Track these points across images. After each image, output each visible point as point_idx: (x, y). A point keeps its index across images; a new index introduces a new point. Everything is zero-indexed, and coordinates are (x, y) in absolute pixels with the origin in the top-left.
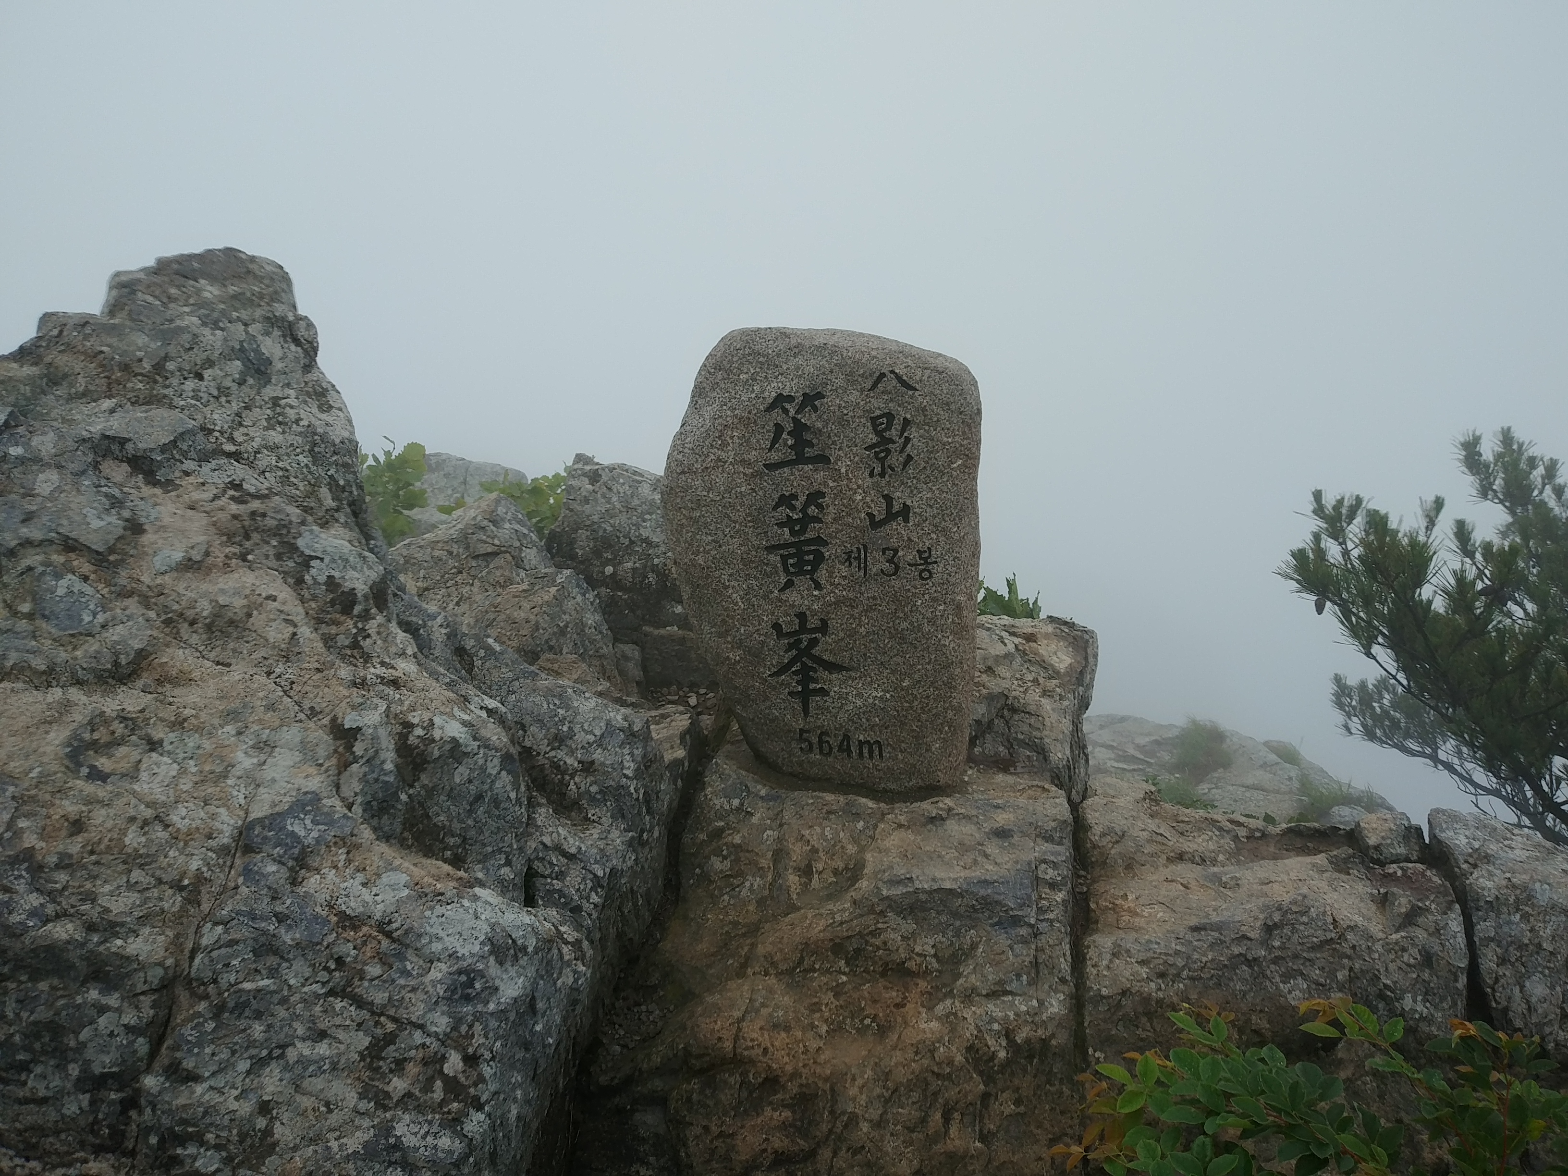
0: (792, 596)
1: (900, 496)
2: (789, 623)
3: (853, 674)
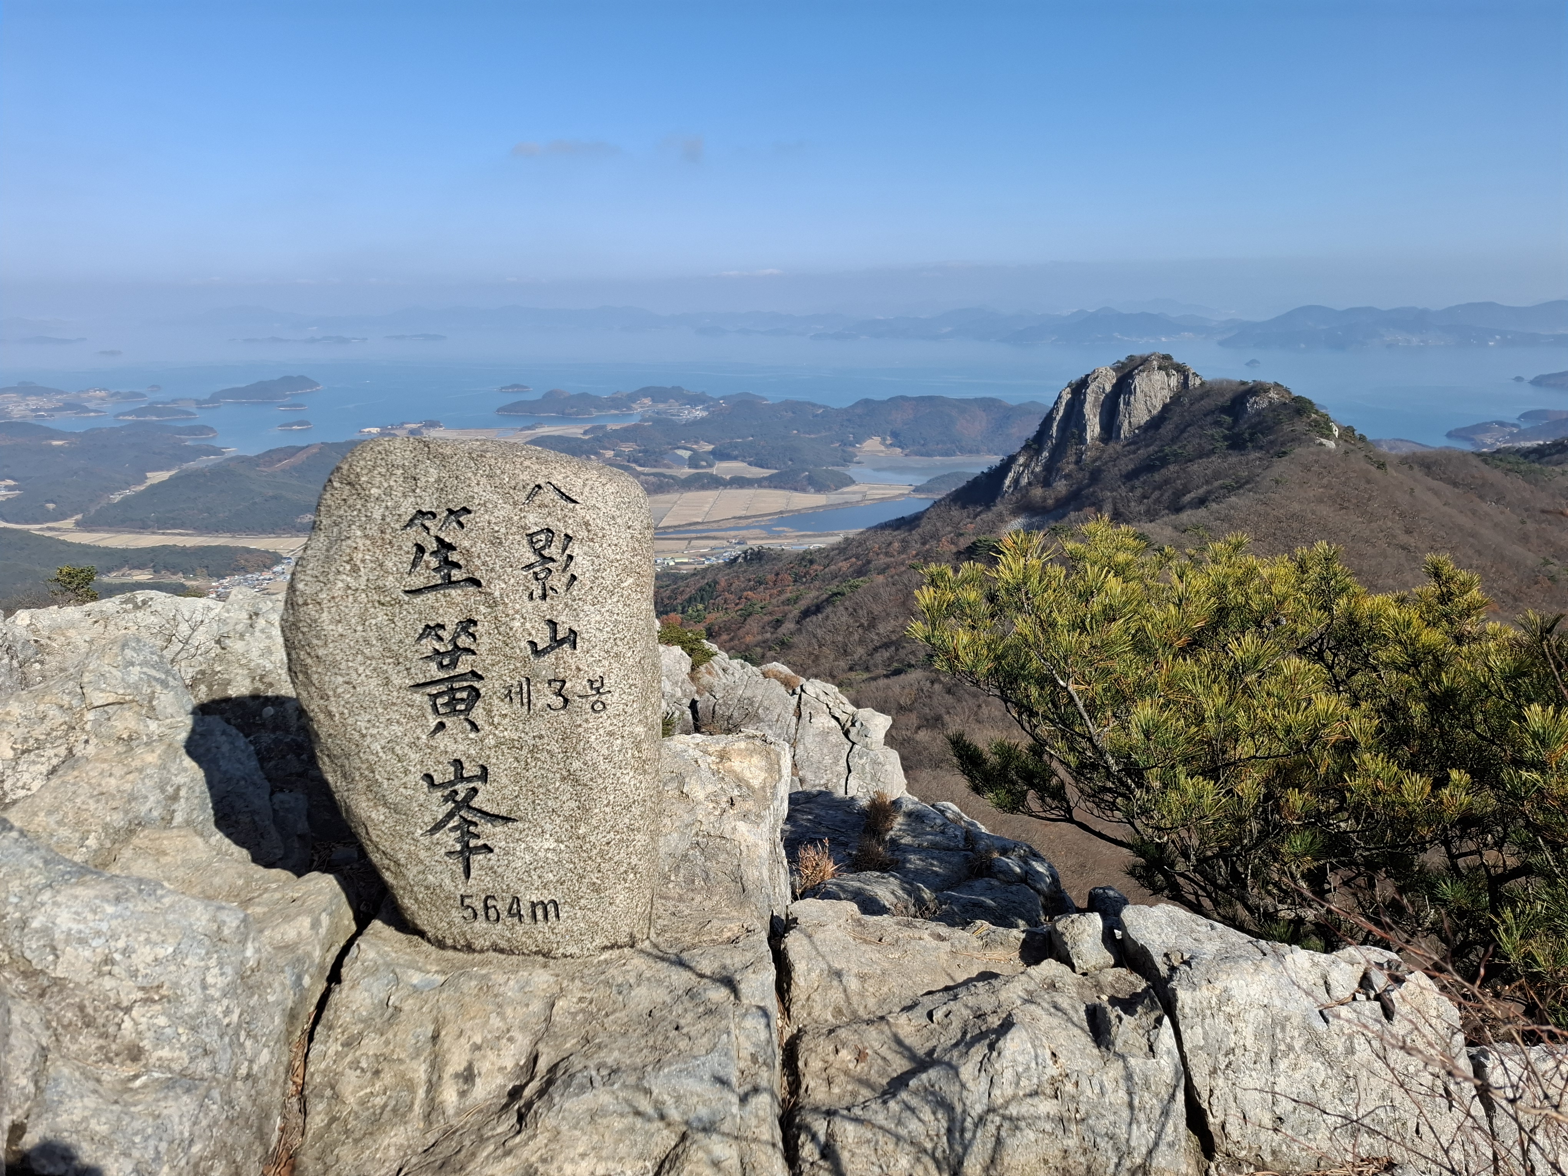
0: (442, 741)
1: (565, 620)
2: (443, 773)
3: (520, 825)
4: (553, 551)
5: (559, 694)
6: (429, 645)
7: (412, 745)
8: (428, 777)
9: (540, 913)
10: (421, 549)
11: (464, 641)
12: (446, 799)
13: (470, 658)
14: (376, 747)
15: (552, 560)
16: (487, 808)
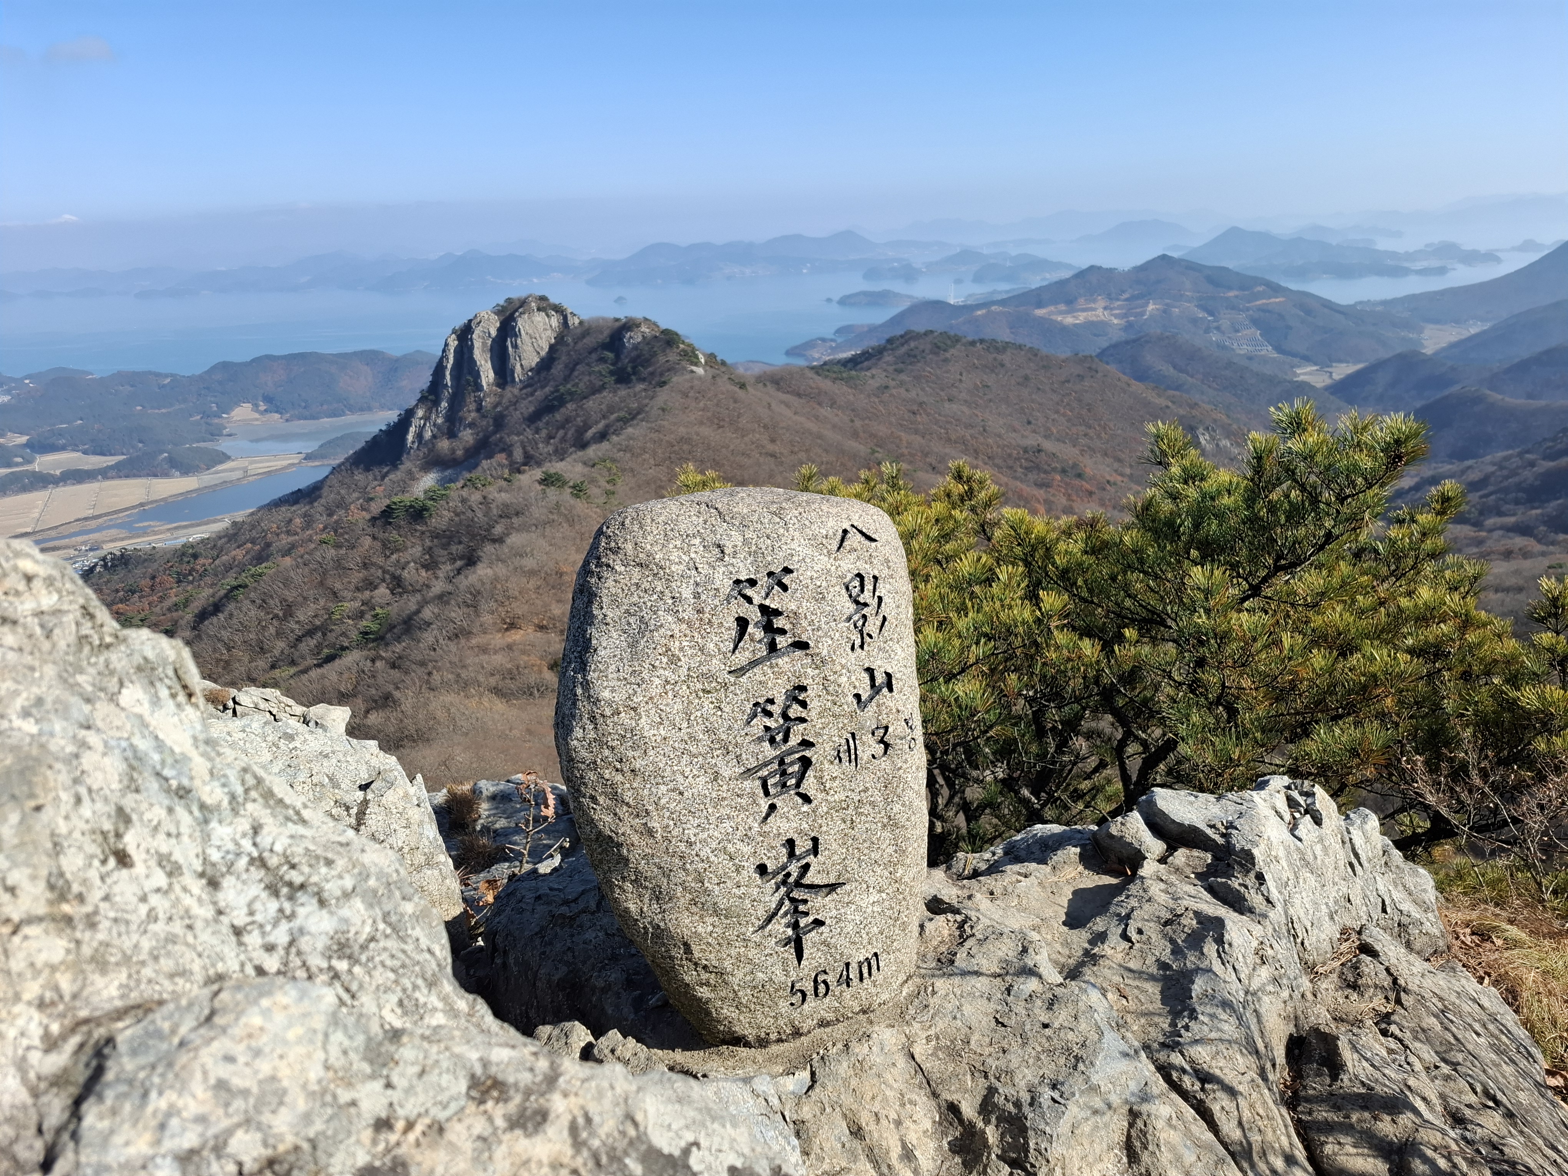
0: (775, 823)
1: (881, 665)
2: (776, 857)
3: (847, 887)
4: (866, 597)
5: (882, 741)
6: (759, 724)
7: (743, 837)
9: (865, 970)
10: (742, 623)
11: (795, 711)
12: (778, 885)
13: (801, 727)
14: (705, 852)
15: (866, 605)
16: (818, 881)
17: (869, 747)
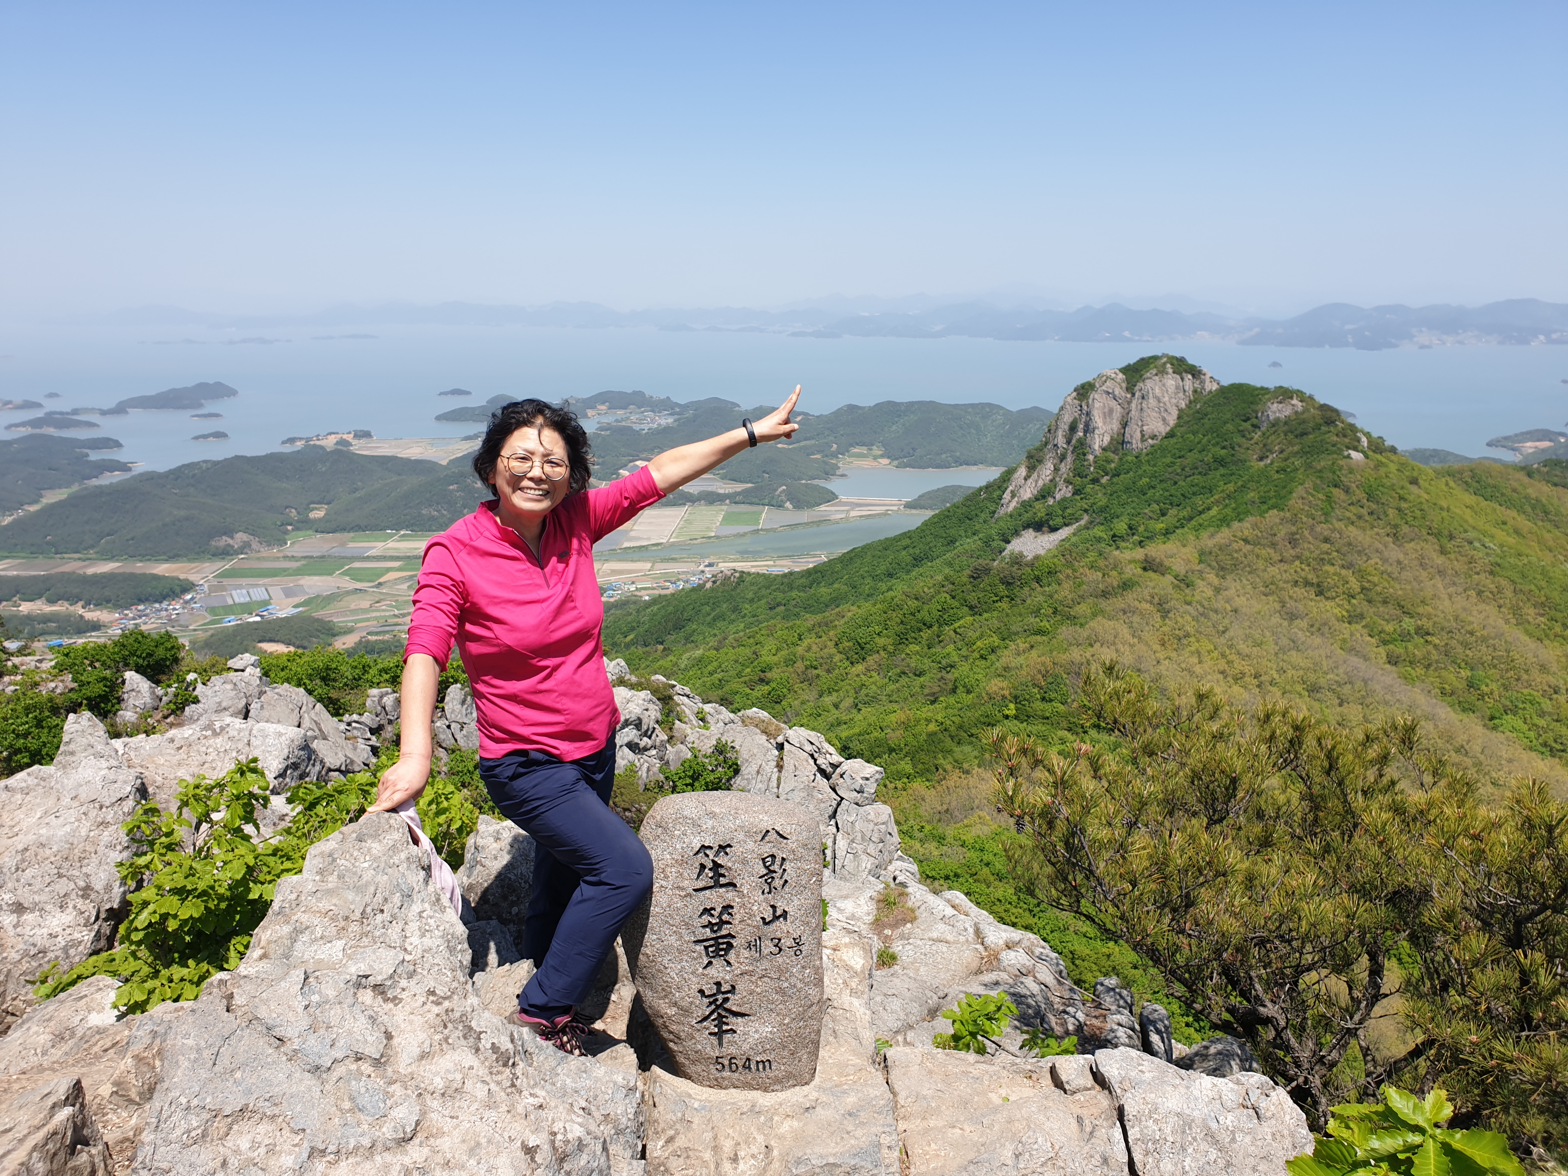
0: (711, 971)
1: (781, 906)
2: (710, 989)
3: (752, 1018)
4: (775, 867)
5: (776, 946)
6: (706, 918)
7: (693, 973)
8: (701, 992)
9: (761, 1066)
10: (703, 867)
11: (725, 917)
12: (711, 1003)
13: (729, 926)
14: (673, 974)
15: (775, 872)
16: (734, 1009)
17: (768, 947)
